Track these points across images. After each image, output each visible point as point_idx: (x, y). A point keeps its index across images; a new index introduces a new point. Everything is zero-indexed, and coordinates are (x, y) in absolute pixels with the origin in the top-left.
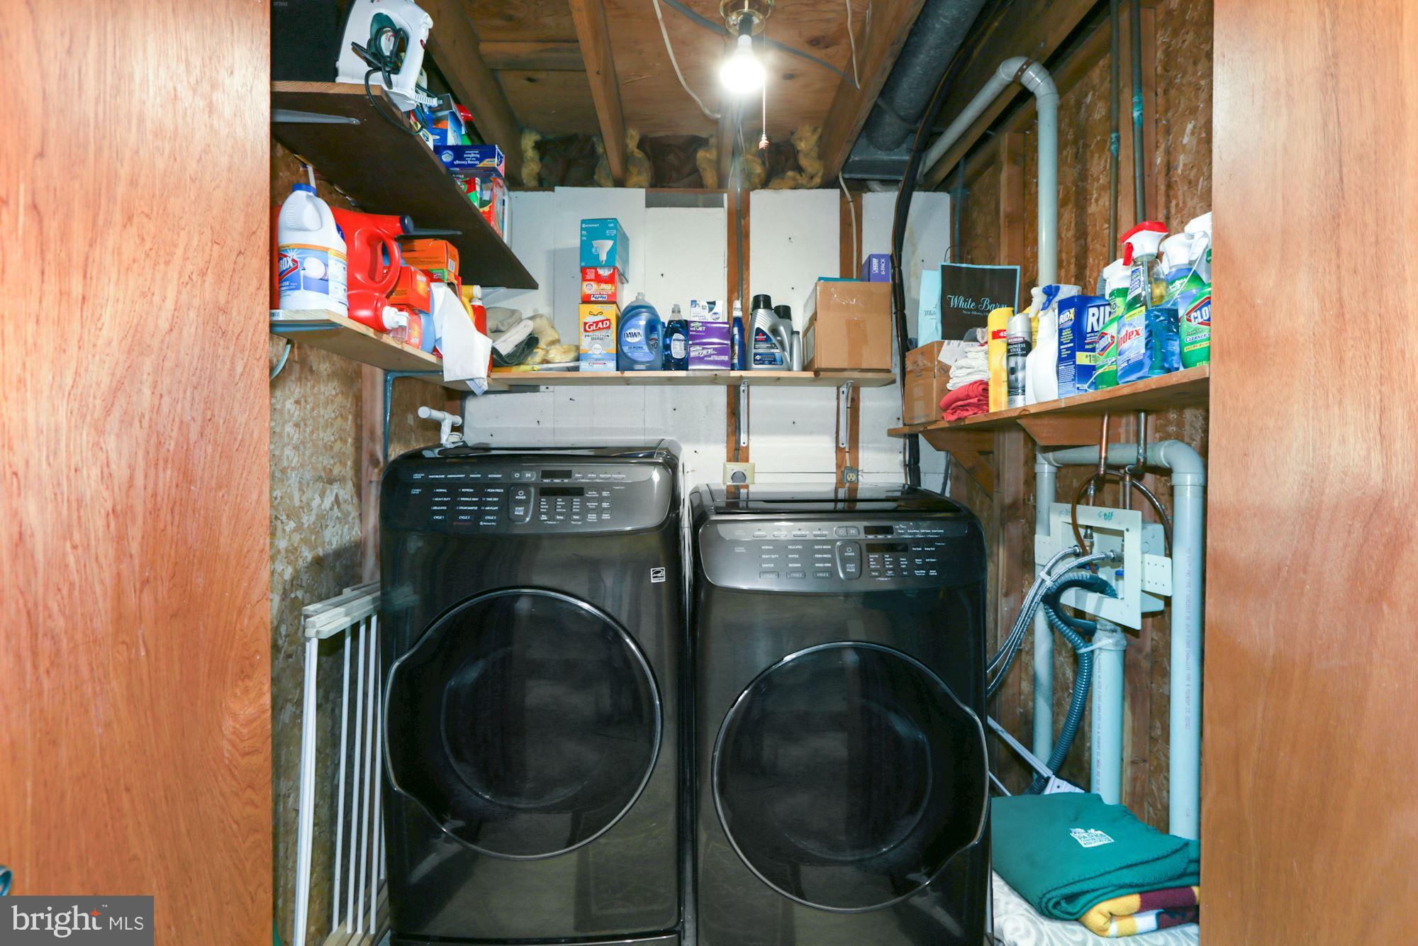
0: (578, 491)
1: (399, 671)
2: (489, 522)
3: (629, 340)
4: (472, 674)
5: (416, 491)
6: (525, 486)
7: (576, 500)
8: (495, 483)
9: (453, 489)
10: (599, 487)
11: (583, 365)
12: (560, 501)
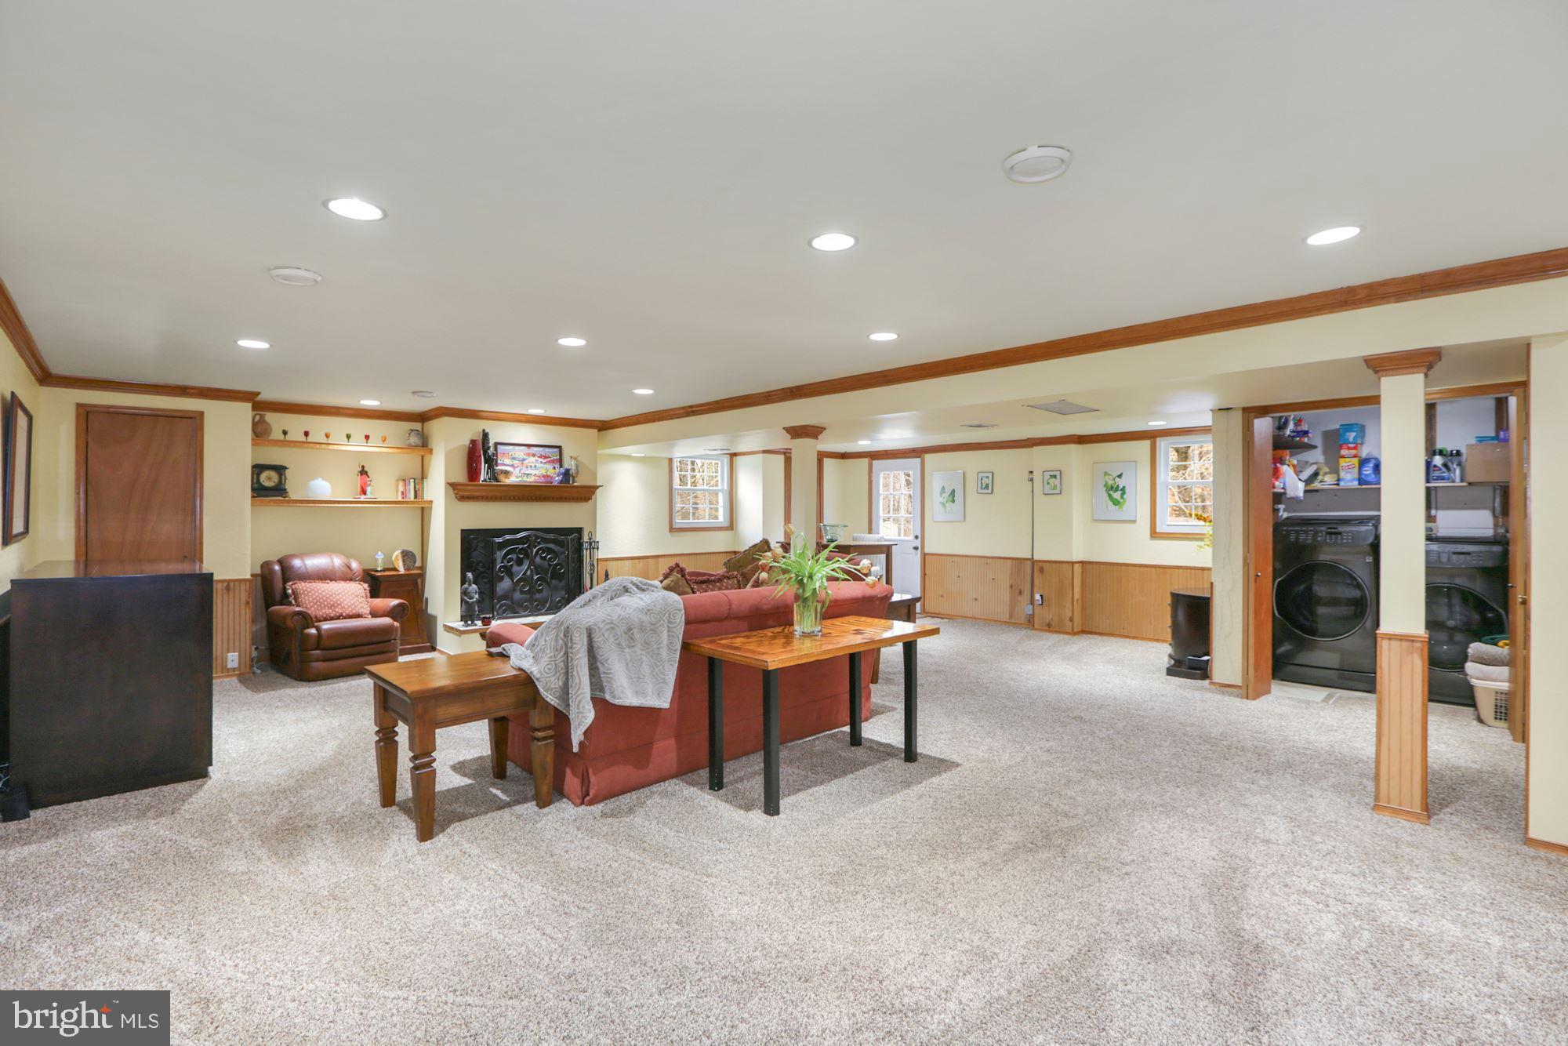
0: (1340, 533)
1: (1279, 583)
2: (1309, 541)
3: (1365, 472)
4: (1302, 587)
5: (1284, 533)
6: (1321, 532)
7: (1339, 536)
8: (1311, 531)
9: (1297, 532)
10: (1347, 532)
11: (1342, 483)
12: (1333, 536)
